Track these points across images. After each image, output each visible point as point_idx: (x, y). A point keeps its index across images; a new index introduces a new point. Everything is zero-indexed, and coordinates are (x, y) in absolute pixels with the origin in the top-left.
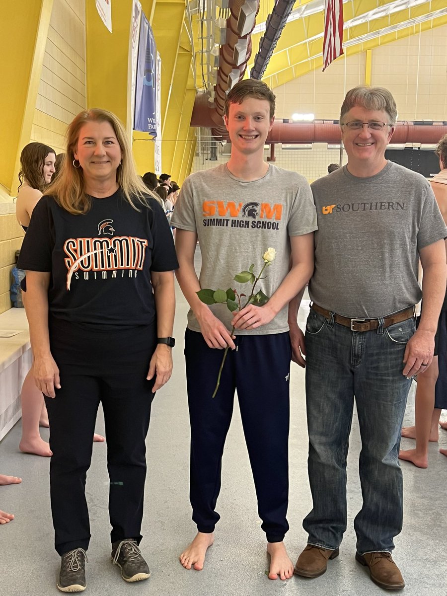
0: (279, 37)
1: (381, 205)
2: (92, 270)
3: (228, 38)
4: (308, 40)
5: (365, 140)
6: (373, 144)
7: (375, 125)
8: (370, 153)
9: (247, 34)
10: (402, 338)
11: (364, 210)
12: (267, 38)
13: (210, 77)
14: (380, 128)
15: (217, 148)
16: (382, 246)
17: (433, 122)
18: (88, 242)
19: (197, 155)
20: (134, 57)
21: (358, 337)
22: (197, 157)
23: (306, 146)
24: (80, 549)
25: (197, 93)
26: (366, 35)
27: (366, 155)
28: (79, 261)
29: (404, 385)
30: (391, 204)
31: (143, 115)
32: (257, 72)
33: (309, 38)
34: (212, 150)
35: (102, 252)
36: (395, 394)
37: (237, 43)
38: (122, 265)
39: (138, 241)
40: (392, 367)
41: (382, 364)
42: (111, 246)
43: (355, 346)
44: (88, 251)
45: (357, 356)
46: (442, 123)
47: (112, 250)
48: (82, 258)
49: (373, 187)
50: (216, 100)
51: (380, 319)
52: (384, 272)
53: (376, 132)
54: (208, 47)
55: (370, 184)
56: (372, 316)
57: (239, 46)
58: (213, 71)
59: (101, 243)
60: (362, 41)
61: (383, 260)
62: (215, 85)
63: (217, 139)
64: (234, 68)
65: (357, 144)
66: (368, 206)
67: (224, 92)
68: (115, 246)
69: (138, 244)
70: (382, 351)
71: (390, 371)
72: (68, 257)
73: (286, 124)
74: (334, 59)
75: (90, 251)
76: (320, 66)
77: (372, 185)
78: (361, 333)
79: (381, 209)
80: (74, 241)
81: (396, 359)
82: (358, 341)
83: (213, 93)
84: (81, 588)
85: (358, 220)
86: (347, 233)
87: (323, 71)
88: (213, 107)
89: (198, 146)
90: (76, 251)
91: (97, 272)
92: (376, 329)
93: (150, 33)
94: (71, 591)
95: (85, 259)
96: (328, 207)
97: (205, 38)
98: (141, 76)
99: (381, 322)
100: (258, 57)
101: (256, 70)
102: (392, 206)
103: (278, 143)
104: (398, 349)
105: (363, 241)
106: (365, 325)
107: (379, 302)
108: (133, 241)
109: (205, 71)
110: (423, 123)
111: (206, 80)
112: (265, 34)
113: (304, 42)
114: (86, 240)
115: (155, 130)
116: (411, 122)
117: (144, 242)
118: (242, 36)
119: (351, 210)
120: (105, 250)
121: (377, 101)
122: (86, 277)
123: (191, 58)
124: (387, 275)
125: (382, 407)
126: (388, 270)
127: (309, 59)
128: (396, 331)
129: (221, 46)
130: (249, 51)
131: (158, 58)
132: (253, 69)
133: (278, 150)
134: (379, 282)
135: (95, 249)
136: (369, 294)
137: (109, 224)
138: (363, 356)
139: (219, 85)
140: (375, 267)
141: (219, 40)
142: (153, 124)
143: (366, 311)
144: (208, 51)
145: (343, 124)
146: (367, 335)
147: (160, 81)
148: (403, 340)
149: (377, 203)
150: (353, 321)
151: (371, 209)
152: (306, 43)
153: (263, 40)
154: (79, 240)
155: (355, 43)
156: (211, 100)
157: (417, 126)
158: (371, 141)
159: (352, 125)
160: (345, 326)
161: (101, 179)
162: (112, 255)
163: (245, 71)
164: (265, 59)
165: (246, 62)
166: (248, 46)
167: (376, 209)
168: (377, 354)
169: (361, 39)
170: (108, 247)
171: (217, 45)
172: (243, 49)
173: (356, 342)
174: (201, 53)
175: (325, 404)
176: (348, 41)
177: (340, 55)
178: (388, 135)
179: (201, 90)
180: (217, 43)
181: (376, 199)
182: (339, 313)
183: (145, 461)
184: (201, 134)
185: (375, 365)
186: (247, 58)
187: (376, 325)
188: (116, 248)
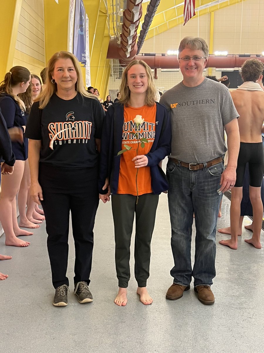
0: (159, 5)
1: (202, 102)
2: (63, 139)
3: (128, 5)
4: (176, 6)
5: (191, 66)
6: (196, 68)
7: (197, 58)
8: (195, 73)
9: (139, 3)
10: (217, 173)
11: (193, 105)
12: (151, 5)
13: (118, 29)
14: (199, 59)
15: (123, 71)
16: (204, 124)
17: (250, 55)
18: (61, 124)
19: (111, 76)
20: (73, 18)
21: (193, 173)
22: (111, 77)
23: (175, 70)
24: (64, 285)
25: (110, 38)
26: (210, 3)
27: (192, 74)
28: (56, 135)
29: (217, 198)
30: (208, 101)
31: (79, 51)
32: (146, 26)
33: (177, 5)
34: (120, 73)
35: (68, 130)
36: (213, 203)
37: (133, 8)
38: (79, 137)
39: (88, 123)
40: (211, 189)
41: (206, 188)
42: (73, 126)
43: (192, 178)
44: (61, 130)
45: (193, 184)
46: (256, 56)
47: (73, 129)
48: (58, 133)
49: (198, 92)
50: (121, 42)
51: (204, 163)
52: (206, 138)
53: (197, 62)
54: (117, 11)
55: (196, 90)
56: (200, 162)
57: (135, 10)
58: (120, 25)
59: (68, 125)
60: (208, 7)
61: (205, 131)
62: (121, 34)
63: (123, 66)
64: (132, 23)
65: (187, 69)
66: (195, 102)
67: (127, 38)
68: (75, 126)
69: (87, 125)
70: (206, 180)
71: (211, 191)
72: (50, 133)
73: (164, 57)
74: (190, 18)
75: (62, 129)
76: (182, 22)
77: (197, 91)
78: (195, 171)
79: (202, 103)
80: (53, 124)
81: (213, 184)
82: (193, 176)
83: (120, 38)
84: (65, 304)
85: (191, 110)
86: (185, 118)
87: (184, 25)
88: (120, 47)
89: (112, 70)
90: (54, 129)
91: (66, 140)
92: (202, 168)
93: (82, 4)
94: (59, 305)
95: (60, 134)
96: (174, 104)
97: (115, 6)
98: (77, 29)
99: (205, 164)
100: (146, 17)
101: (145, 25)
102: (208, 102)
103: (158, 68)
104: (214, 179)
105: (194, 122)
106: (197, 167)
107: (203, 154)
108: (85, 123)
109: (115, 25)
110: (244, 56)
111: (116, 31)
112: (150, 3)
113: (174, 7)
114: (60, 123)
115: (86, 61)
116: (237, 55)
117: (90, 124)
118: (136, 4)
119: (186, 105)
120: (70, 129)
121: (197, 45)
122: (61, 143)
123: (107, 17)
124: (208, 139)
125: (206, 211)
126: (208, 136)
127: (177, 18)
128: (213, 169)
129: (124, 10)
130: (141, 13)
131: (87, 18)
132: (144, 24)
133: (159, 72)
134: (203, 143)
135: (65, 128)
136: (198, 150)
137: (72, 114)
138: (196, 183)
139: (123, 33)
140: (201, 135)
141: (123, 7)
142: (85, 57)
143: (197, 159)
144: (117, 13)
145: (180, 59)
146: (198, 171)
147: (88, 32)
148: (217, 174)
149: (200, 101)
150: (190, 165)
151: (197, 104)
152: (175, 8)
153: (149, 6)
154: (56, 123)
155: (204, 8)
156: (119, 42)
157: (241, 57)
158: (195, 67)
159: (184, 59)
160: (186, 167)
161: (67, 90)
162: (74, 131)
163: (138, 25)
164: (150, 18)
165: (139, 20)
166: (140, 10)
167: (200, 104)
168: (204, 182)
169: (208, 5)
170: (71, 127)
171: (122, 10)
172: (137, 12)
173: (192, 176)
174: (112, 15)
175: (178, 209)
176: (200, 7)
177: (194, 15)
178: (204, 63)
179: (113, 36)
180: (122, 8)
181: (199, 98)
182: (183, 161)
183: (93, 240)
184: (113, 63)
185: (202, 188)
186: (139, 17)
187: (202, 166)
188: (76, 128)
